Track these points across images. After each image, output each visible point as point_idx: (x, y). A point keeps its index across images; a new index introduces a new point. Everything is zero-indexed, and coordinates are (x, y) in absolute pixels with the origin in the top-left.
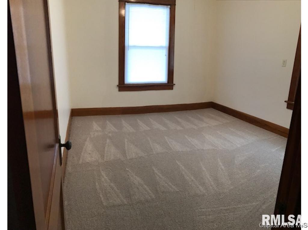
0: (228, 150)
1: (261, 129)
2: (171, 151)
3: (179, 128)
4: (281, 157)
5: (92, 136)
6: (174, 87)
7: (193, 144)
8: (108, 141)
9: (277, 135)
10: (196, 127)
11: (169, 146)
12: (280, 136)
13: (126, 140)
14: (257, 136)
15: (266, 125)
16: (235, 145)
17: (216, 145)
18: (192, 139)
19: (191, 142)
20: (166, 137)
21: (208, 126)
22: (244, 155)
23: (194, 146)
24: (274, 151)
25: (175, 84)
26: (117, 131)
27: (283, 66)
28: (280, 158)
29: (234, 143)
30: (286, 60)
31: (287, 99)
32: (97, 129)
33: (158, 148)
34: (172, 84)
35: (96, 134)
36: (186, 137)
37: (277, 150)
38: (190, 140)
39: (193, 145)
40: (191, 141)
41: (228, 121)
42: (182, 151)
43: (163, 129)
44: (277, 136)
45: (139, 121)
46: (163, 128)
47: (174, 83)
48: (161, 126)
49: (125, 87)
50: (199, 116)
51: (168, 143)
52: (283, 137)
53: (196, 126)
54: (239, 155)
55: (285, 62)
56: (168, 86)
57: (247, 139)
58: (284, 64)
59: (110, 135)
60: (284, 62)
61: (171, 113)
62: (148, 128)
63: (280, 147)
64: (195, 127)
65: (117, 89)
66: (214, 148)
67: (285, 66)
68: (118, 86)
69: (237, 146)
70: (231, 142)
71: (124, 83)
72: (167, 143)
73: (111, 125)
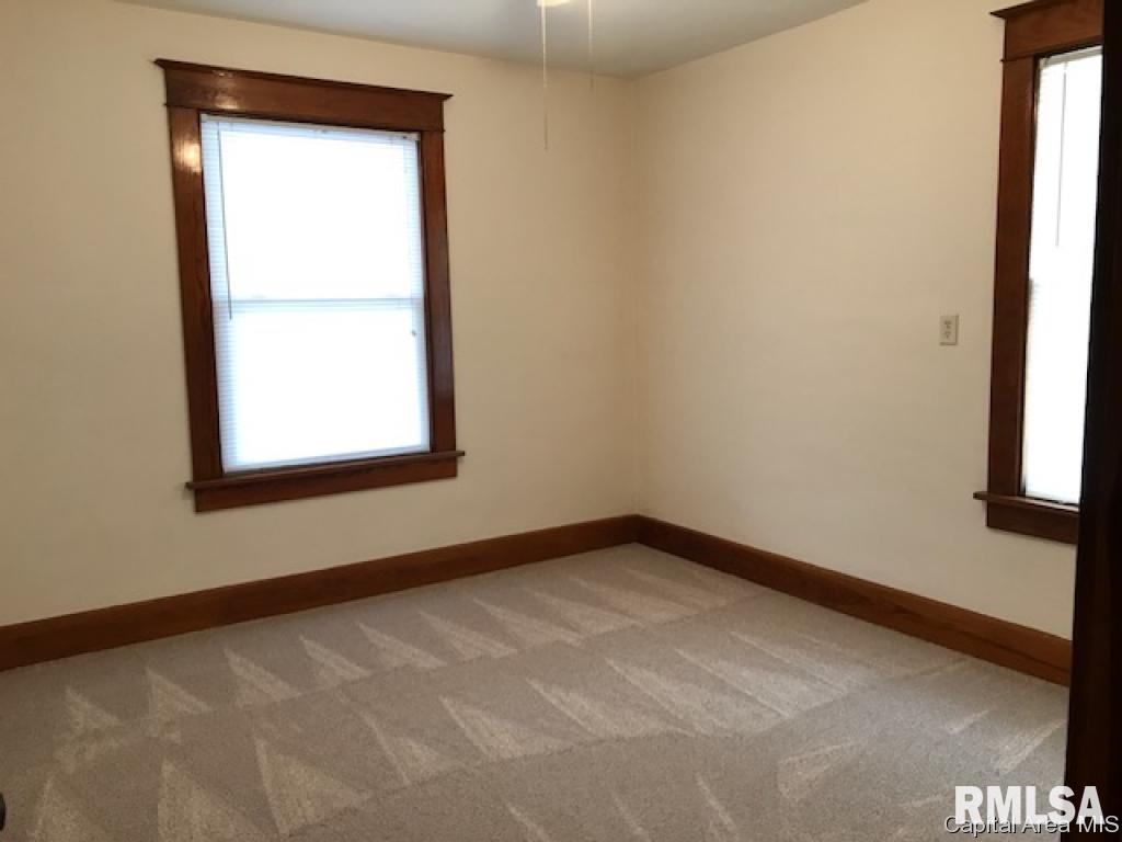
0: (741, 738)
1: (880, 629)
2: (479, 763)
3: (499, 650)
4: (996, 759)
5: (71, 769)
6: (463, 467)
7: (574, 717)
8: (168, 769)
9: (958, 655)
10: (575, 635)
11: (467, 741)
12: (975, 660)
13: (261, 744)
14: (869, 666)
15: (900, 610)
16: (772, 710)
17: (680, 717)
18: (562, 694)
19: (562, 708)
20: (446, 702)
21: (633, 626)
22: (818, 756)
23: (578, 725)
24: (956, 730)
25: (463, 454)
26: (204, 707)
27: (942, 344)
28: (996, 767)
29: (765, 702)
30: (957, 317)
31: (983, 487)
32: (96, 726)
33: (419, 758)
34: (451, 453)
35: (93, 750)
36: (536, 685)
37: (972, 726)
38: (554, 701)
39: (575, 722)
40: (563, 703)
41: (722, 602)
42: (525, 757)
43: (428, 666)
44: (960, 660)
45: (308, 644)
46: (428, 662)
47: (460, 446)
48: (416, 651)
49: (225, 487)
50: (584, 584)
51: (462, 725)
52: (992, 666)
53: (574, 630)
54: (796, 759)
55: (949, 327)
56: (435, 462)
57: (821, 680)
58: (947, 334)
59: (175, 736)
60: (948, 323)
61: (454, 586)
62: (361, 672)
63: (985, 712)
64: (571, 638)
65: (189, 503)
66: (671, 728)
67: (955, 344)
68: (188, 486)
69: (779, 715)
70: (752, 699)
71: (222, 469)
72: (456, 727)
73: (171, 687)
